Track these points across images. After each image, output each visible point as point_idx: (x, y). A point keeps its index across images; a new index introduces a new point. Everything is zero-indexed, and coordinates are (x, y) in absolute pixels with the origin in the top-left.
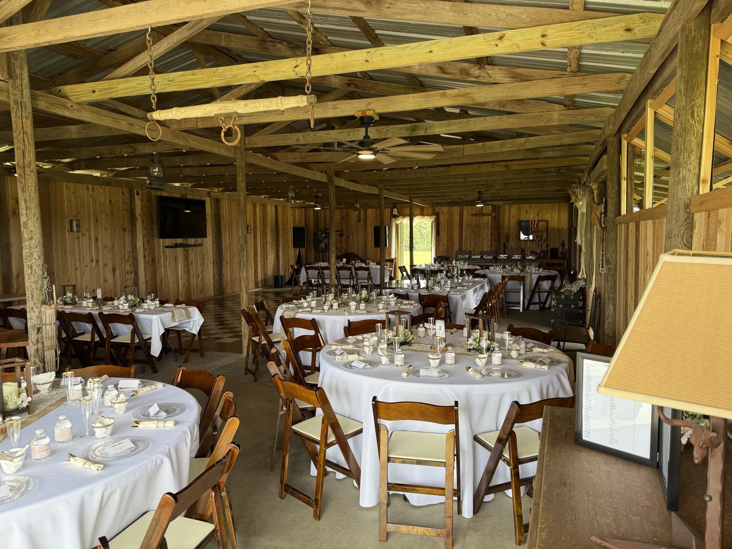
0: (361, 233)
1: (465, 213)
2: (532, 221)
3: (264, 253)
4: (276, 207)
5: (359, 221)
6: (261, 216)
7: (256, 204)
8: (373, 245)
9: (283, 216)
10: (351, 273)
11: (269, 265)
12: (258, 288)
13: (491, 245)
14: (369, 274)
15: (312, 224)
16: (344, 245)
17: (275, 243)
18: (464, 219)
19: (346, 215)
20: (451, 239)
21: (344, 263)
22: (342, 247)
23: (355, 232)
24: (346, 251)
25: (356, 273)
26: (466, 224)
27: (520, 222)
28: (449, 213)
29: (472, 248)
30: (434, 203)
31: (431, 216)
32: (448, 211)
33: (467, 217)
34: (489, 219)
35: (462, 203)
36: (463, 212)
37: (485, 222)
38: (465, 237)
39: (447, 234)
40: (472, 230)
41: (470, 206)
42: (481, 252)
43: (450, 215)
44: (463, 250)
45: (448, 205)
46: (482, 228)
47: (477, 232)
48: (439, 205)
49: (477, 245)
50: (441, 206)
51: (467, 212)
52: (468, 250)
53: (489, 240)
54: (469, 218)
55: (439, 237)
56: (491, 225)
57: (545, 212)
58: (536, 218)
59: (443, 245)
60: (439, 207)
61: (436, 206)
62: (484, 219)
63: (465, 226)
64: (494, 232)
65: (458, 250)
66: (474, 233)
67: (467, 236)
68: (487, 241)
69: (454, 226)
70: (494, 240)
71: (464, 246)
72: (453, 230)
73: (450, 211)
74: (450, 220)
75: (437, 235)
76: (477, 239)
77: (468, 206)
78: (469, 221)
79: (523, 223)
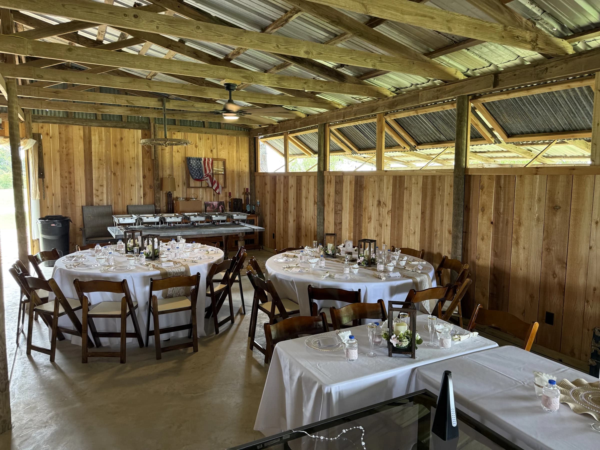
1: (95, 138)
2: (205, 160)
13: (145, 195)
18: (95, 147)
20: (70, 184)
26: (97, 159)
27: (188, 160)
28: (63, 136)
29: (111, 201)
30: (27, 116)
31: (25, 140)
32: (60, 133)
33: (99, 147)
34: (138, 152)
35: (91, 120)
36: (93, 138)
37: (133, 156)
38: (98, 181)
39: (61, 176)
40: (109, 170)
41: (103, 128)
42: (127, 207)
43: (64, 140)
44: (94, 204)
45: (59, 121)
46: (128, 166)
47: (118, 173)
48: (40, 121)
49: (119, 194)
50: (43, 122)
51: (99, 137)
52: (105, 204)
53: (141, 187)
54: (102, 147)
55: (43, 181)
56: (143, 162)
57: (220, 147)
58: (210, 156)
59: (53, 195)
60: (41, 125)
61: (33, 121)
62: (131, 153)
63: (97, 161)
64: (148, 174)
65: (84, 204)
66: (115, 174)
67: (100, 179)
68: (138, 188)
69: (75, 161)
70: (149, 187)
71: (96, 197)
72: (72, 169)
73: (63, 132)
74: (64, 149)
75: (39, 177)
76: (120, 185)
77: (100, 128)
78: (104, 154)
79: (193, 163)
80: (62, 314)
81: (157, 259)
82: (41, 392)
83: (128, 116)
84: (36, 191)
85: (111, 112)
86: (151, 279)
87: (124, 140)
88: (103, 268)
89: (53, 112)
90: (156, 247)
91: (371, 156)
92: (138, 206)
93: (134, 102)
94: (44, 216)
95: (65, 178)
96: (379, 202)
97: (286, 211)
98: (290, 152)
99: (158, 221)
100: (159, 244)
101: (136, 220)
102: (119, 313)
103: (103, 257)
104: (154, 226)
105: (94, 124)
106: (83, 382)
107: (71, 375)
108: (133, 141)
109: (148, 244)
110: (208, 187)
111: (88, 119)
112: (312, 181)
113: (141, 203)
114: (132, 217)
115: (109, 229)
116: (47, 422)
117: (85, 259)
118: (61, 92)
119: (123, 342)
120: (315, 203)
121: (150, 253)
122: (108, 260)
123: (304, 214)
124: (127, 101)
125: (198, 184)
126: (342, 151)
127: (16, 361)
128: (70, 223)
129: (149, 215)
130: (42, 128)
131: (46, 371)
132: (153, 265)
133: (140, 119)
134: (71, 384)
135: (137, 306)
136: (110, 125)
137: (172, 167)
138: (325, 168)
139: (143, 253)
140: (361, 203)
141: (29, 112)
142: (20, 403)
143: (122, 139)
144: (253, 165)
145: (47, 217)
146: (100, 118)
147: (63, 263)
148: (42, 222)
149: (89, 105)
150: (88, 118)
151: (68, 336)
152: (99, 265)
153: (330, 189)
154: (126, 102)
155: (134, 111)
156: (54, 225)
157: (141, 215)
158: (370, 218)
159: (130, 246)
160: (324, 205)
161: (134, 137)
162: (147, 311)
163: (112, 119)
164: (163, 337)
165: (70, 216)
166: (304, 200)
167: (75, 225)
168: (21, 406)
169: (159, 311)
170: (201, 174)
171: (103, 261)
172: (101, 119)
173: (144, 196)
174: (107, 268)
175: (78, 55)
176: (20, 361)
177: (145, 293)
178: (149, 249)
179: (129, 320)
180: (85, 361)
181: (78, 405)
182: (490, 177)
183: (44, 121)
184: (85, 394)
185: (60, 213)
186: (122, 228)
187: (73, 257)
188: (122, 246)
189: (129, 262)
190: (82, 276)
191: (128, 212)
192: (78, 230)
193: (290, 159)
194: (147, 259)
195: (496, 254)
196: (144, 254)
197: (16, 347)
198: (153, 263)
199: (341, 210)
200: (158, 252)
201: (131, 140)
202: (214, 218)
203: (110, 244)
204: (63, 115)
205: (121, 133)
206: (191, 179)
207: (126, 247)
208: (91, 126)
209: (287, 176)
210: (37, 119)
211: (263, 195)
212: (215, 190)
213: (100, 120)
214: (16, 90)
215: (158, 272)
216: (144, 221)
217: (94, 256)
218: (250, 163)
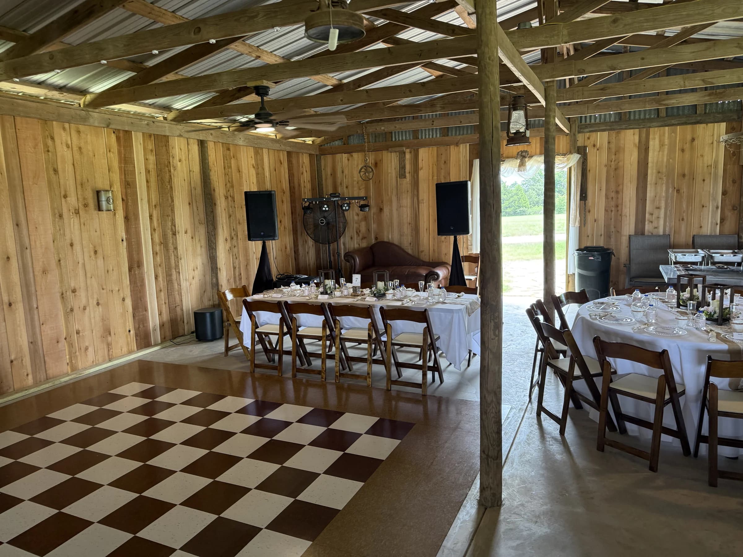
0: (407, 201)
1: (654, 144)
3: (168, 258)
4: (202, 144)
5: (402, 175)
6: (152, 167)
7: (128, 133)
8: (434, 226)
9: (227, 167)
10: (373, 325)
11: (184, 284)
12: (148, 345)
13: (722, 220)
14: (428, 330)
15: (309, 186)
16: (374, 226)
17: (202, 231)
18: (652, 156)
19: (376, 164)
20: (617, 206)
21: (355, 288)
22: (369, 230)
23: (394, 199)
24: (376, 238)
25: (386, 325)
26: (654, 171)
28: (613, 146)
29: (670, 229)
30: (573, 126)
31: (569, 156)
32: (609, 143)
33: (659, 155)
34: (717, 156)
35: (650, 120)
36: (651, 143)
37: (709, 164)
38: (653, 201)
39: (607, 197)
40: (670, 186)
41: (667, 128)
42: (693, 237)
43: (613, 150)
44: (646, 233)
45: (609, 128)
46: (699, 179)
47: (684, 190)
48: (587, 130)
49: (683, 219)
50: (590, 132)
51: (660, 141)
52: (661, 233)
53: (717, 208)
54: (663, 155)
55: (585, 204)
56: (725, 170)
59: (595, 221)
60: (587, 135)
61: (579, 132)
62: (705, 158)
63: (654, 175)
64: (731, 189)
65: (632, 232)
66: (678, 191)
67: (657, 198)
68: (713, 211)
69: (625, 177)
70: (730, 208)
71: (648, 224)
72: (621, 187)
73: (614, 140)
74: (613, 162)
75: (581, 200)
76: (684, 206)
77: (662, 128)
78: (665, 164)
80: (578, 378)
81: (725, 324)
82: (541, 472)
83: (706, 105)
84: (576, 216)
85: (678, 103)
86: (710, 358)
87: (696, 142)
88: (638, 325)
89: (603, 117)
90: (726, 303)
92: (710, 236)
93: (714, 81)
94: (583, 247)
95: (610, 199)
99: (740, 261)
100: (732, 301)
101: (703, 257)
102: (653, 396)
103: (640, 309)
104: (731, 267)
105: (654, 124)
106: (594, 479)
107: (581, 462)
108: (711, 142)
109: (714, 298)
111: (648, 119)
113: (715, 232)
114: (698, 252)
115: (661, 268)
116: (539, 517)
117: (617, 308)
118: (609, 88)
119: (656, 439)
121: (715, 313)
122: (646, 315)
124: (703, 80)
127: (524, 420)
128: (613, 256)
129: (726, 251)
130: (589, 138)
131: (552, 445)
132: (718, 335)
133: (725, 106)
134: (578, 475)
135: (683, 392)
136: (676, 123)
139: (703, 312)
141: (575, 121)
142: (516, 477)
143: (693, 140)
145: (587, 249)
146: (663, 114)
147: (588, 310)
148: (579, 254)
149: (648, 98)
150: (647, 117)
151: (586, 406)
152: (634, 320)
154: (701, 82)
155: (716, 94)
156: (592, 258)
157: (712, 251)
159: (684, 298)
161: (713, 135)
162: (699, 404)
163: (681, 113)
164: (725, 451)
165: (614, 248)
167: (619, 259)
168: (517, 481)
169: (719, 409)
171: (640, 316)
172: (665, 115)
173: (721, 222)
174: (643, 327)
175: (625, 25)
176: (528, 421)
177: (698, 376)
178: (714, 307)
179: (668, 411)
180: (601, 448)
181: (580, 510)
183: (591, 129)
184: (592, 498)
185: (601, 244)
186: (681, 268)
187: (603, 303)
188: (673, 295)
189: (678, 323)
190: (608, 332)
191: (694, 245)
192: (622, 266)
194: (709, 322)
196: (703, 314)
197: (527, 402)
198: (718, 329)
200: (730, 313)
201: (708, 140)
203: (657, 291)
204: (615, 118)
205: (693, 132)
207: (678, 298)
208: (650, 127)
210: (584, 129)
213: (663, 117)
214: (555, 95)
215: (724, 347)
216: (716, 260)
217: (629, 305)
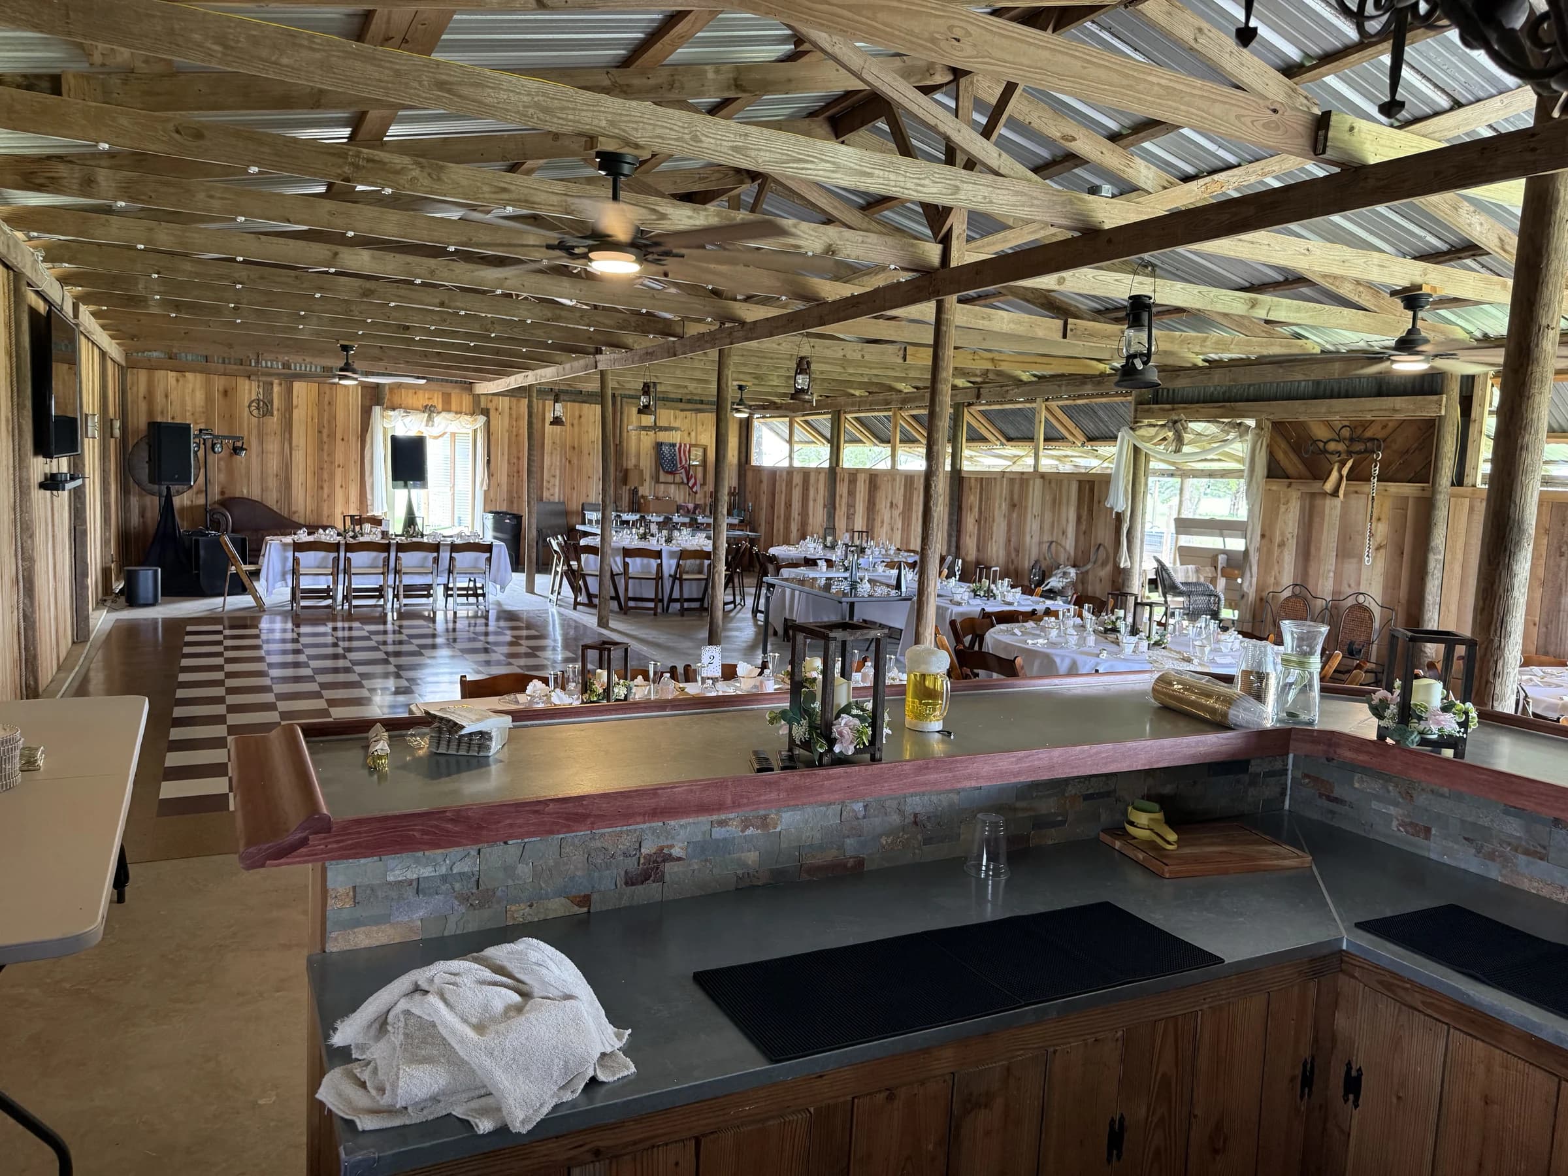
0: (272, 446)
2: (680, 446)
5: (267, 412)
19: (226, 393)
23: (255, 441)
26: (551, 441)
27: (659, 446)
28: (514, 413)
29: (564, 497)
32: (510, 409)
36: (547, 414)
37: (593, 440)
38: (550, 469)
39: (509, 462)
40: (563, 456)
43: (515, 417)
44: (546, 501)
46: (585, 452)
47: (575, 461)
49: (575, 488)
52: (557, 500)
55: (489, 467)
57: (700, 428)
58: (687, 440)
59: (498, 486)
61: (482, 394)
62: (590, 435)
63: (550, 445)
66: (570, 462)
67: (553, 467)
68: (597, 482)
71: (546, 491)
72: (521, 454)
73: (514, 407)
74: (514, 428)
76: (575, 476)
79: (665, 449)
84: (483, 479)
87: (583, 418)
91: (886, 450)
95: (512, 465)
96: (892, 503)
97: (788, 519)
98: (796, 438)
102: (654, 576)
105: (547, 397)
110: (682, 483)
111: (543, 392)
112: (822, 477)
120: (825, 506)
123: (811, 520)
125: (670, 478)
126: (861, 441)
136: (568, 399)
137: (638, 455)
138: (837, 465)
140: (874, 504)
143: (580, 417)
144: (744, 454)
148: (494, 517)
153: (842, 489)
156: (508, 521)
158: (882, 522)
160: (835, 508)
161: (595, 415)
165: (518, 512)
166: (811, 503)
169: (684, 578)
170: (675, 465)
182: (976, 479)
185: (511, 511)
193: (796, 447)
195: (978, 550)
199: (853, 514)
201: (592, 419)
202: (700, 519)
205: (580, 410)
206: (661, 472)
209: (790, 471)
211: (757, 497)
212: (691, 488)
218: (740, 452)
